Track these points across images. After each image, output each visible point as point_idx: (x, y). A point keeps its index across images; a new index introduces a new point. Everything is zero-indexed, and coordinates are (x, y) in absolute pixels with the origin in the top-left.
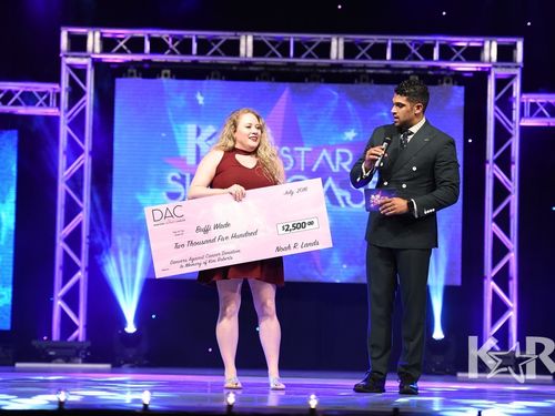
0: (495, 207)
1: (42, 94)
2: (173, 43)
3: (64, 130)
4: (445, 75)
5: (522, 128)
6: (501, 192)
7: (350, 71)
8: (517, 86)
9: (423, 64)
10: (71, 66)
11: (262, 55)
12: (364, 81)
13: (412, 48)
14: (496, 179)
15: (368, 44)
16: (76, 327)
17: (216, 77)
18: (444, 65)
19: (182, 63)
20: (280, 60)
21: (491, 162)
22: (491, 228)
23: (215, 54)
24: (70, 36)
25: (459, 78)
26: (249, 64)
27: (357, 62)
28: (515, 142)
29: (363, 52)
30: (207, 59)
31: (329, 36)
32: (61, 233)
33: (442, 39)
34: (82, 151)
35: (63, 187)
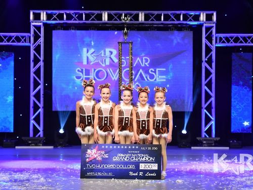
0: (206, 79)
1: (23, 37)
2: (75, 16)
3: (32, 52)
4: (185, 27)
5: (216, 47)
6: (208, 73)
7: (147, 26)
8: (214, 30)
9: (176, 22)
10: (34, 26)
11: (111, 20)
12: (153, 30)
13: (172, 16)
14: (206, 67)
15: (154, 14)
16: (39, 131)
17: (93, 29)
18: (185, 22)
19: (79, 24)
20: (118, 22)
21: (204, 62)
22: (205, 88)
23: (93, 20)
24: (34, 13)
25: (191, 28)
26: (106, 23)
27: (150, 22)
28: (213, 53)
29: (152, 18)
30: (89, 22)
31: (138, 12)
32: (32, 93)
33: (183, 12)
34: (40, 60)
35: (32, 75)
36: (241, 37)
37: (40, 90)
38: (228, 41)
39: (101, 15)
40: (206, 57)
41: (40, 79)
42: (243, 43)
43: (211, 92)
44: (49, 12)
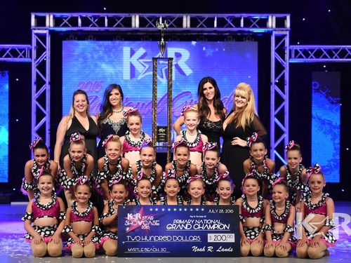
0: (276, 108)
1: (21, 50)
2: (94, 20)
3: (34, 71)
4: (247, 36)
5: (290, 64)
6: (279, 100)
7: (194, 34)
8: (287, 40)
9: (235, 29)
10: (37, 34)
11: (144, 26)
12: (202, 39)
13: (228, 21)
14: (276, 92)
15: (204, 18)
17: (119, 39)
18: (247, 29)
19: (99, 31)
20: (154, 29)
21: (273, 84)
22: (274, 120)
23: (118, 26)
24: (36, 17)
25: (255, 37)
26: (137, 31)
27: (198, 29)
28: (286, 72)
29: (201, 23)
30: (113, 29)
31: (181, 15)
32: (34, 128)
33: (245, 15)
34: (44, 82)
35: (34, 103)
36: (325, 50)
37: (45, 123)
38: (307, 56)
39: (130, 19)
40: (276, 77)
41: (45, 108)
42: (327, 58)
43: (284, 125)
44: (58, 15)
